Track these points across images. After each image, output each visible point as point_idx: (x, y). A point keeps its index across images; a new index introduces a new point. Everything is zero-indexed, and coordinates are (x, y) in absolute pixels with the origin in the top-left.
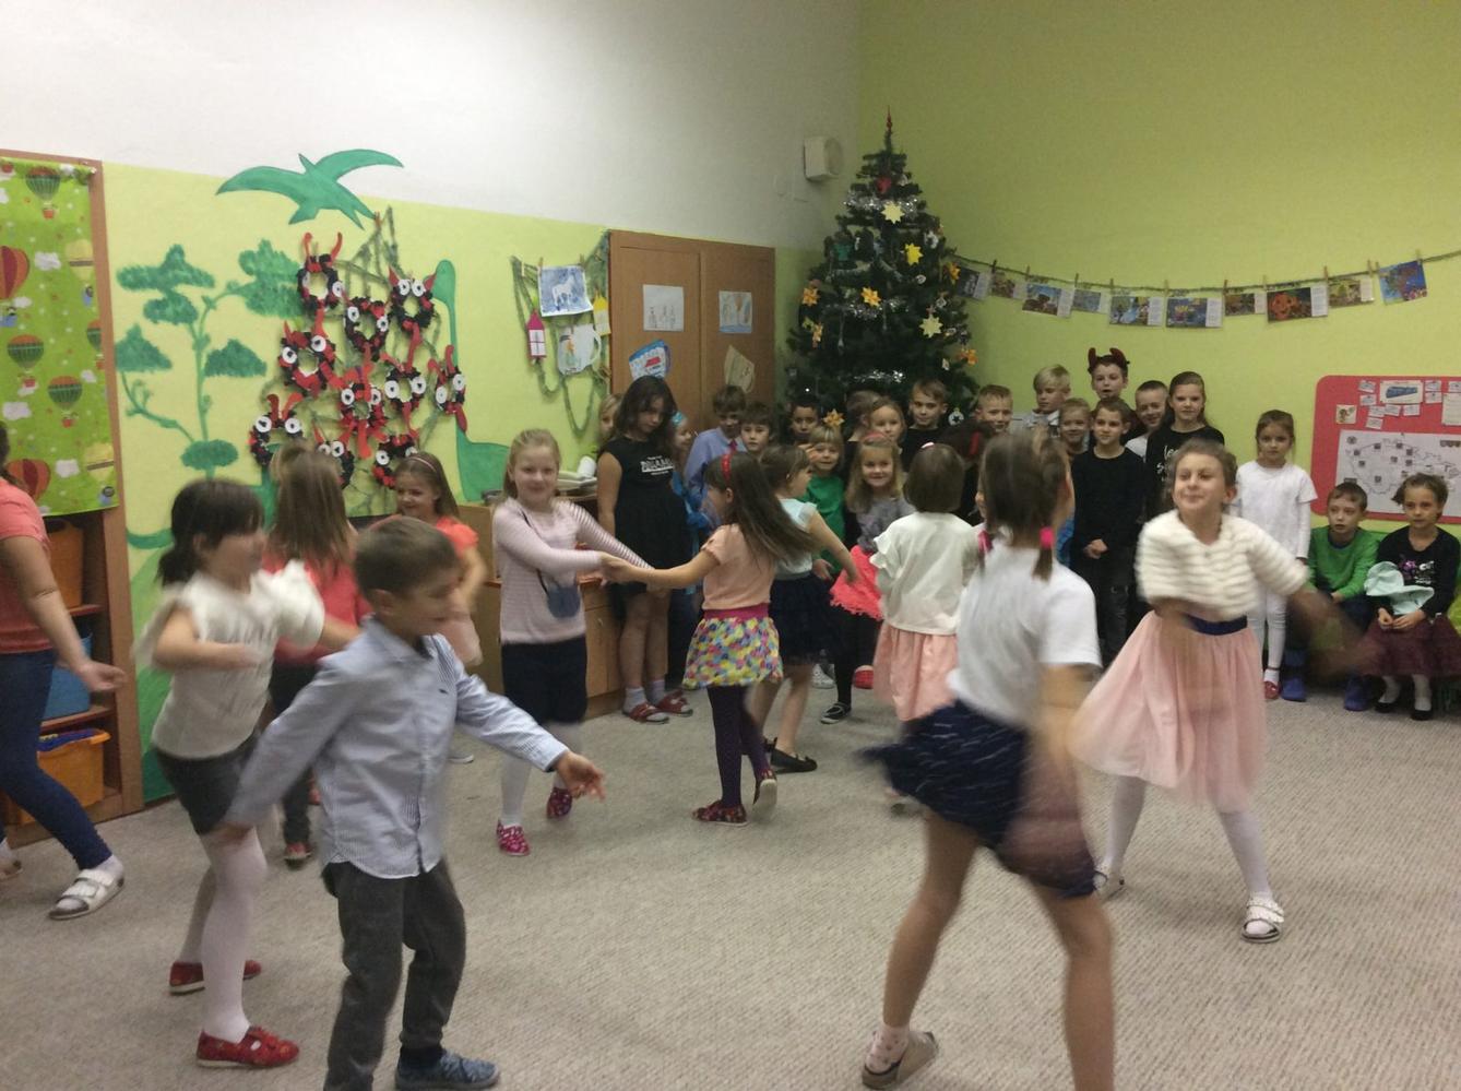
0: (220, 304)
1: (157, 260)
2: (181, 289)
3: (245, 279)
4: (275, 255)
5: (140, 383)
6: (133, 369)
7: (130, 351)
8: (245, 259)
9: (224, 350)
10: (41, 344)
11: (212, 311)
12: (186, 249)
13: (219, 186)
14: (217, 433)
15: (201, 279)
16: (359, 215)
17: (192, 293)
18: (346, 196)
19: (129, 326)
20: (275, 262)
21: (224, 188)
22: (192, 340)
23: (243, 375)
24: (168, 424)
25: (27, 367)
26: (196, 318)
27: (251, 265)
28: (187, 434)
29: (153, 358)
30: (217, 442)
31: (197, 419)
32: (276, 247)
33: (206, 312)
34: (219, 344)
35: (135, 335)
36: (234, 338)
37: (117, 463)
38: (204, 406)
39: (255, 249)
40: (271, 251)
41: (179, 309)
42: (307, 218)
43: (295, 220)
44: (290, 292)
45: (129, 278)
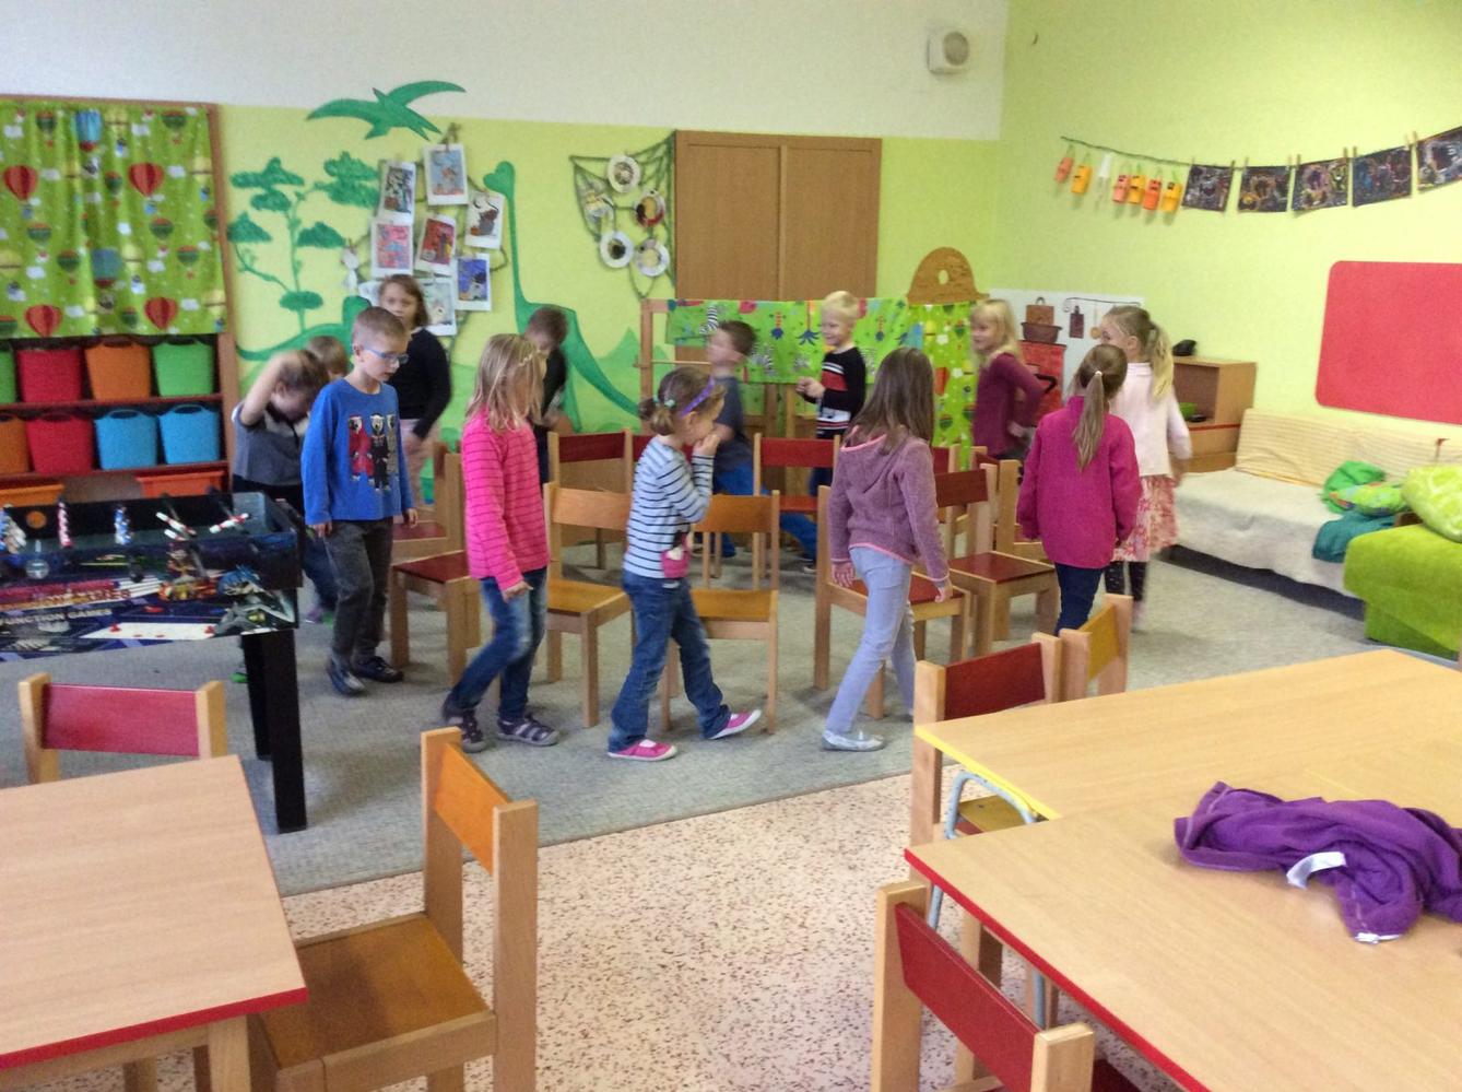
0: (308, 196)
1: (258, 166)
2: (280, 188)
3: (328, 180)
4: (353, 162)
5: (248, 251)
6: (242, 240)
7: (241, 230)
8: (329, 166)
9: (313, 231)
10: (172, 224)
11: (302, 202)
12: (282, 160)
14: (305, 287)
15: (293, 180)
16: (424, 129)
17: (288, 191)
18: (413, 117)
19: (241, 212)
20: (352, 167)
21: (314, 115)
22: (287, 222)
23: (327, 247)
24: (267, 278)
25: (163, 239)
26: (290, 207)
27: (335, 171)
28: (284, 287)
29: (259, 234)
30: (306, 292)
31: (291, 276)
32: (354, 156)
33: (298, 202)
34: (308, 224)
35: (244, 217)
36: (319, 219)
37: (229, 304)
38: (296, 267)
39: (337, 158)
40: (349, 159)
41: (277, 201)
42: (382, 135)
43: (371, 135)
44: (365, 188)
45: (240, 180)
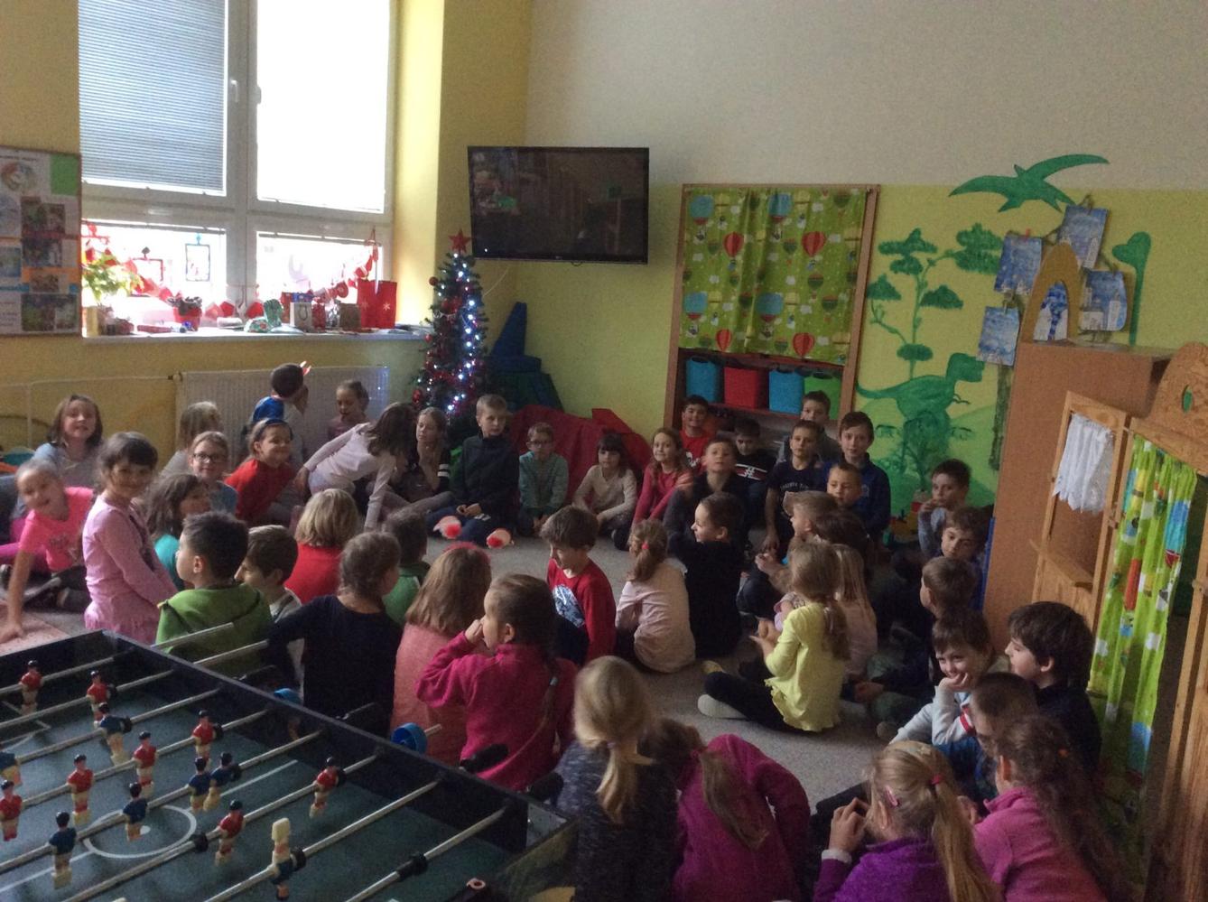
0: (938, 262)
1: (904, 237)
2: (915, 254)
3: (958, 248)
4: (982, 233)
5: (880, 306)
6: (879, 297)
7: (879, 289)
8: (961, 237)
9: (936, 292)
10: (823, 278)
11: (931, 268)
12: (922, 231)
13: (951, 191)
14: (922, 340)
15: (928, 248)
16: (1059, 202)
17: (922, 257)
18: (1049, 190)
19: (881, 274)
20: (982, 237)
21: (955, 192)
22: (916, 285)
23: (945, 307)
24: (892, 330)
25: (814, 290)
26: (921, 271)
27: (964, 239)
28: (903, 339)
29: (892, 293)
30: (921, 345)
31: (910, 329)
32: (985, 228)
33: (928, 268)
34: (933, 286)
35: (883, 279)
36: (944, 284)
37: (859, 345)
38: (916, 324)
39: (970, 229)
40: (980, 230)
41: (912, 265)
42: (1015, 207)
43: (1004, 208)
44: (990, 256)
45: (886, 248)
